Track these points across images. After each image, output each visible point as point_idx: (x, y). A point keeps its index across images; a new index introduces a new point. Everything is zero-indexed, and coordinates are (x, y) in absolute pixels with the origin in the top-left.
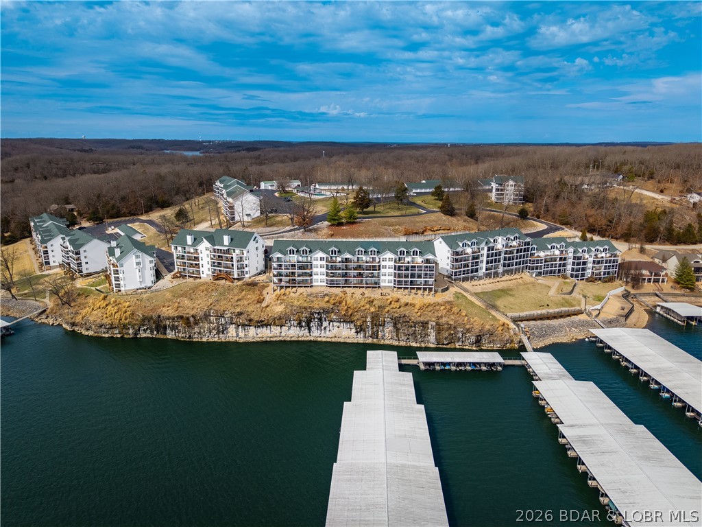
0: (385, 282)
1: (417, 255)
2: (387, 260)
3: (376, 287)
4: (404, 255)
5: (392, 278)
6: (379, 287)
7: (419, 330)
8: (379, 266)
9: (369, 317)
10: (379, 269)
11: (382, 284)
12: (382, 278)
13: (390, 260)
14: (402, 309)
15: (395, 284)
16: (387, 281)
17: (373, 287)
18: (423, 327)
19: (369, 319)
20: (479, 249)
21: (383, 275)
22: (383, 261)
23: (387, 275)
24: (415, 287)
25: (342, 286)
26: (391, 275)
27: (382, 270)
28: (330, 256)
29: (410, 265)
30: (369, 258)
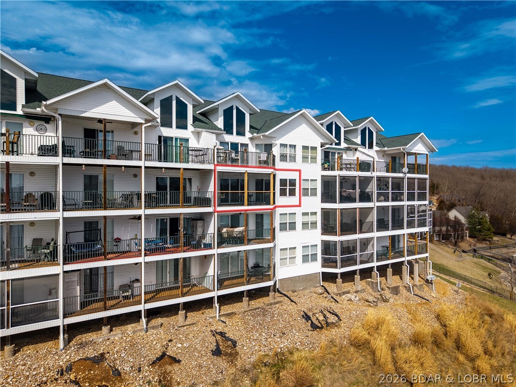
0: (292, 260)
2: (299, 153)
4: (338, 142)
11: (282, 273)
12: (282, 240)
13: (308, 153)
15: (326, 262)
16: (299, 253)
21: (283, 227)
22: (283, 157)
23: (299, 226)
24: (387, 266)
25: (69, 321)
26: (312, 225)
27: (280, 201)
29: (374, 174)
30: (219, 143)
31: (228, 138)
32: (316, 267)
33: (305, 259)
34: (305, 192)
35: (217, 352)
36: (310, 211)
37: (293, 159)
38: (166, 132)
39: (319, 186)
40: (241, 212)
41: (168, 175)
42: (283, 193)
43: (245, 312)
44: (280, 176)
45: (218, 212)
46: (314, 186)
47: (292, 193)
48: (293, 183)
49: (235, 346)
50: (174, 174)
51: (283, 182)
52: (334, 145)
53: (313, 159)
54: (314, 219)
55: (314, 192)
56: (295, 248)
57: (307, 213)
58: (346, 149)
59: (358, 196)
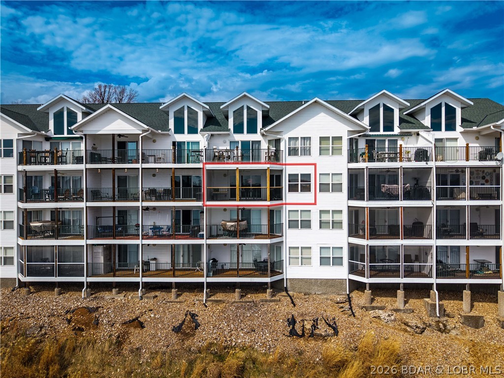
0: (305, 261)
1: (451, 127)
2: (315, 146)
3: (260, 288)
4: (389, 127)
5: (341, 239)
6: (278, 287)
8: (276, 178)
10: (277, 194)
11: (292, 272)
12: (292, 238)
13: (328, 144)
15: (353, 269)
16: (316, 256)
17: (247, 288)
21: (293, 224)
22: (293, 152)
23: (315, 224)
24: (463, 286)
25: (91, 279)
26: (337, 225)
27: (289, 197)
28: (42, 135)
29: (432, 164)
30: (228, 143)
31: (239, 137)
32: (341, 272)
33: (324, 261)
34: (324, 188)
35: (177, 330)
36: (331, 208)
37: (307, 151)
38: (179, 138)
39: (344, 181)
40: (245, 207)
41: (180, 175)
42: (293, 188)
43: (234, 302)
44: (289, 170)
45: (206, 206)
46: (338, 180)
47: (306, 188)
48: (306, 177)
49: (196, 328)
50: (186, 173)
51: (293, 177)
52: (382, 132)
53: (337, 151)
54: (337, 217)
55: (337, 188)
56: (310, 248)
57: (328, 212)
58: (402, 135)
59: (401, 193)
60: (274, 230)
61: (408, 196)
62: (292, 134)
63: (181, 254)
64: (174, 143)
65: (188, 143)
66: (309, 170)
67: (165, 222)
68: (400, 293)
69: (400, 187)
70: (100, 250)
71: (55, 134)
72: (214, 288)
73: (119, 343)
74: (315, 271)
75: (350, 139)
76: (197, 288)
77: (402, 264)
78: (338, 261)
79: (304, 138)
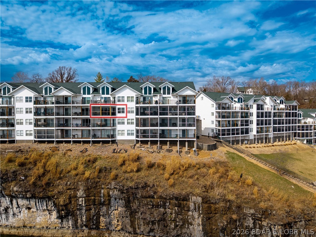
0: (123, 134)
1: (169, 93)
2: (126, 99)
3: (108, 142)
4: (150, 93)
5: (133, 127)
6: (114, 142)
7: (171, 211)
8: (114, 109)
9: (82, 188)
10: (114, 114)
11: (119, 138)
12: (119, 127)
13: (130, 99)
14: (142, 173)
15: (137, 137)
16: (126, 133)
17: (104, 142)
18: (179, 206)
19: (80, 193)
20: (247, 106)
21: (119, 123)
22: (119, 101)
23: (126, 123)
24: (167, 141)
25: (57, 140)
26: (132, 123)
27: (118, 115)
28: (41, 95)
29: (158, 105)
30: (100, 98)
31: (103, 96)
32: (134, 138)
33: (128, 134)
34: (129, 112)
35: (81, 152)
37: (123, 101)
39: (135, 110)
41: (85, 108)
42: (119, 112)
43: (99, 146)
44: (118, 107)
45: (91, 117)
46: (133, 110)
47: (123, 112)
48: (123, 109)
49: (87, 151)
50: (86, 107)
51: (119, 109)
52: (148, 95)
53: (132, 101)
54: (133, 121)
55: (132, 112)
56: (124, 130)
57: (130, 119)
58: (154, 96)
59: (149, 113)
60: (114, 125)
61: (151, 114)
62: (119, 95)
63: (85, 133)
64: (83, 98)
65: (87, 98)
66: (125, 107)
67: (80, 122)
68: (149, 143)
69: (149, 112)
70: (59, 131)
71: (45, 95)
72: (94, 142)
73: (65, 154)
74: (126, 137)
75: (137, 97)
76: (88, 142)
77: (150, 134)
78: (132, 134)
79: (123, 97)
